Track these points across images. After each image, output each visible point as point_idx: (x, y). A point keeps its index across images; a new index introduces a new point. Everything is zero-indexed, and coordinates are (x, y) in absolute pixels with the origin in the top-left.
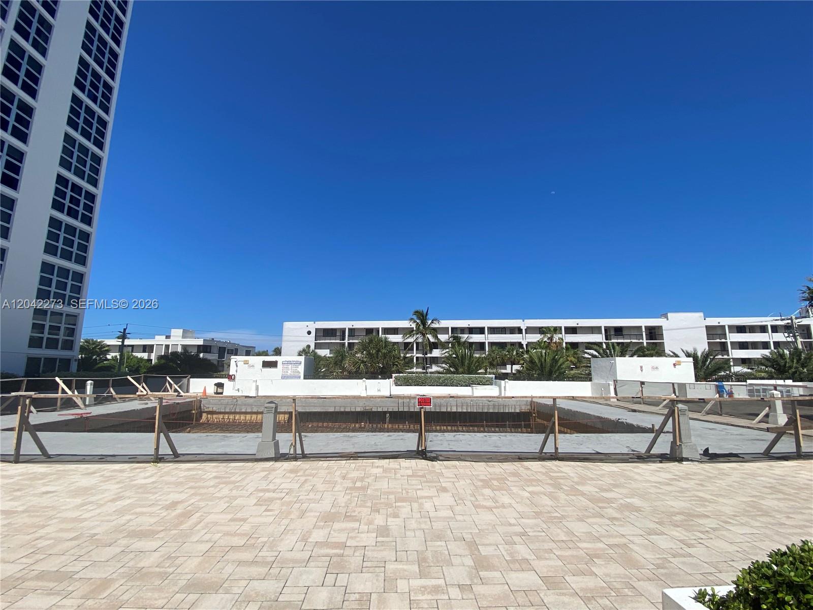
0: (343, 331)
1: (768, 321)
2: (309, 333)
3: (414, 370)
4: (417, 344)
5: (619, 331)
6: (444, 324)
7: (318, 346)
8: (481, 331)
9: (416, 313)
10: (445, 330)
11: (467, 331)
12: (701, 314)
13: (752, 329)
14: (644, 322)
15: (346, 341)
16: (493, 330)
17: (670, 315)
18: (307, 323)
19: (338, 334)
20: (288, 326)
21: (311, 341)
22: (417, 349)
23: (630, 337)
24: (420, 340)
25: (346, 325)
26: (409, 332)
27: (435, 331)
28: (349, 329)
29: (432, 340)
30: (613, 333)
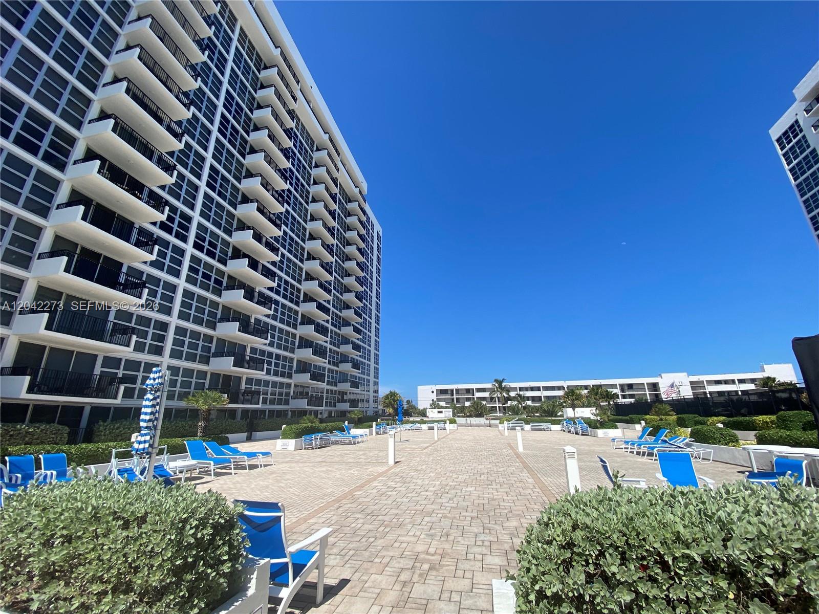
0: (452, 390)
1: (736, 377)
2: (433, 392)
3: (498, 414)
4: (498, 398)
5: (630, 386)
6: (513, 385)
7: (438, 400)
8: (538, 389)
9: (496, 381)
10: (515, 389)
11: (530, 389)
12: (686, 374)
13: (726, 382)
14: (645, 381)
15: (455, 397)
16: (546, 388)
17: (663, 375)
18: (432, 386)
19: (449, 392)
20: (420, 388)
21: (434, 396)
22: (499, 401)
23: (637, 390)
24: (499, 396)
25: (454, 387)
26: (491, 391)
27: (508, 390)
28: (456, 389)
29: (506, 396)
30: (626, 388)
